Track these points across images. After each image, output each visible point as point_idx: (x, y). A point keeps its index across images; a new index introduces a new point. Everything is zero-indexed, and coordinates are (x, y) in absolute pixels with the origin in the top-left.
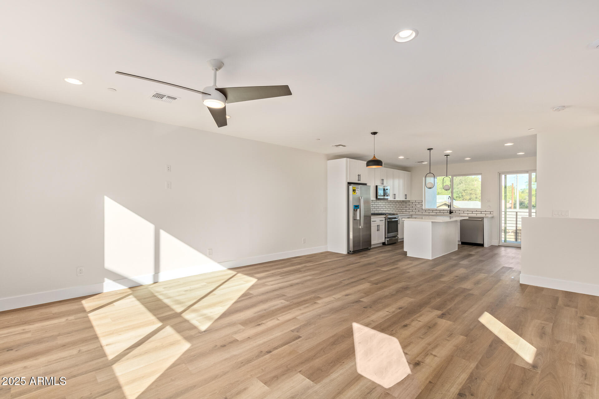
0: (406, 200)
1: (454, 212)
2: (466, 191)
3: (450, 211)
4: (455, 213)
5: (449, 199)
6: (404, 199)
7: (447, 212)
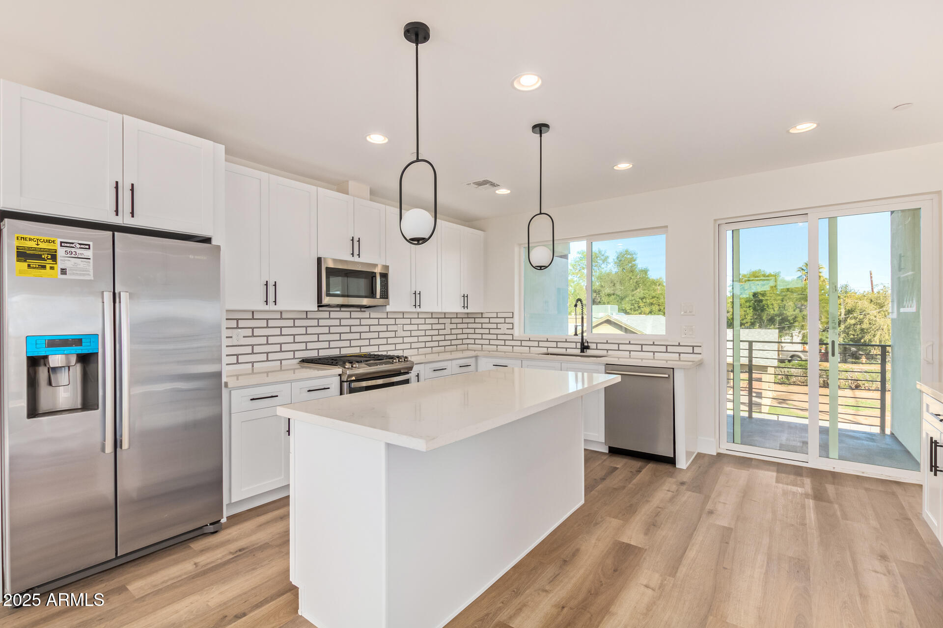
0: (466, 311)
1: (593, 346)
2: (644, 300)
3: (582, 343)
4: (597, 349)
5: (576, 306)
6: (459, 309)
7: (573, 345)
